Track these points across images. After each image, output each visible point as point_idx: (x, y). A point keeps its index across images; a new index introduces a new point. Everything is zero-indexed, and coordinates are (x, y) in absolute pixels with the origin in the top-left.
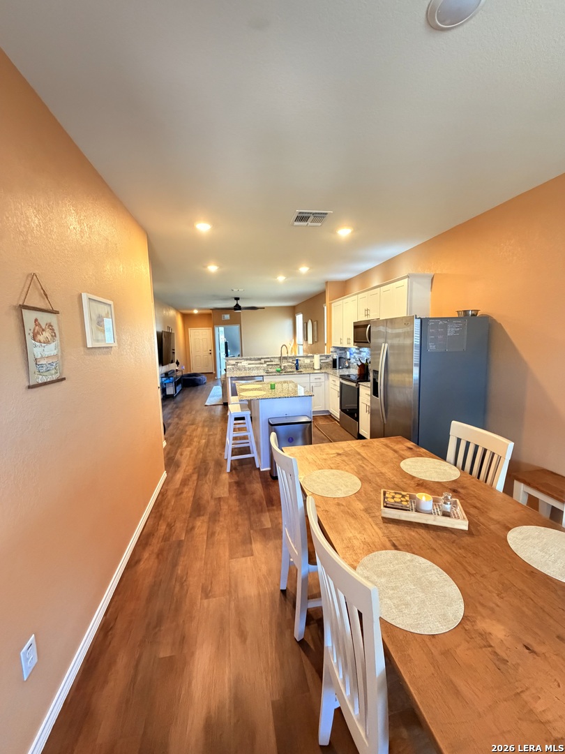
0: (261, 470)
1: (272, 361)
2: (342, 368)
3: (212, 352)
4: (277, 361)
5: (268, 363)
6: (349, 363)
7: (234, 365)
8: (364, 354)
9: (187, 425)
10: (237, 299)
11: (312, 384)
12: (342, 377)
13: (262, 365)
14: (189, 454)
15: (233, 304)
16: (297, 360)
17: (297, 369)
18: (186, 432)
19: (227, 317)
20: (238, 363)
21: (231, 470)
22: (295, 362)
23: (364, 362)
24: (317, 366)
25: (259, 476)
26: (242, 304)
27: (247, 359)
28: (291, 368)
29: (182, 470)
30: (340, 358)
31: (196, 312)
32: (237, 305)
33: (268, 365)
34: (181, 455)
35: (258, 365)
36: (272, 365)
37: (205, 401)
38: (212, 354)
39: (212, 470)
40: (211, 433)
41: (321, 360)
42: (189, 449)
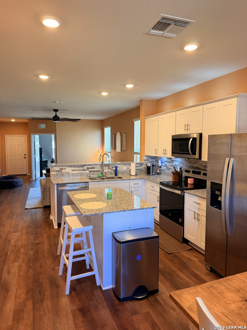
0: (104, 289)
1: (94, 168)
2: (154, 175)
3: (27, 156)
4: (98, 168)
5: (90, 170)
6: (160, 170)
7: (58, 171)
8: (176, 163)
9: (9, 232)
10: (56, 111)
11: (131, 189)
12: (161, 183)
13: (84, 172)
14: (17, 271)
15: (52, 115)
16: (116, 167)
17: (116, 175)
18: (10, 241)
19: (43, 126)
20: (62, 169)
21: (70, 292)
22: (114, 169)
23: (178, 170)
24: (133, 173)
25: (102, 297)
26: (60, 115)
27: (71, 166)
28: (111, 174)
29: (13, 296)
30: (153, 165)
31: (13, 120)
32: (56, 115)
33: (90, 171)
34: (9, 273)
35: (82, 172)
36: (94, 171)
37: (25, 204)
38: (27, 158)
39: (48, 293)
40: (38, 241)
41: (136, 167)
42: (17, 264)
